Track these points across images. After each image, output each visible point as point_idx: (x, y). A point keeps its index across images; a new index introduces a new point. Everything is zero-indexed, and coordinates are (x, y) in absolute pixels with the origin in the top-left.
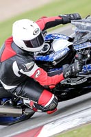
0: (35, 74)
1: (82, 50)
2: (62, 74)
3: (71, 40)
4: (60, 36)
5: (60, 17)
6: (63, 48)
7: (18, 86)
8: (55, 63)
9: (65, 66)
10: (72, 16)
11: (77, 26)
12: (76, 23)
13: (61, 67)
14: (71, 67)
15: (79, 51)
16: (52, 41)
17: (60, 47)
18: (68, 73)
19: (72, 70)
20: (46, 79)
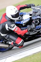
0: (15, 29)
1: (36, 19)
3: (31, 15)
4: (26, 13)
5: (26, 5)
6: (27, 18)
8: (24, 25)
10: (31, 5)
15: (34, 20)
16: (23, 15)
18: (30, 29)
19: (31, 28)
20: (20, 31)
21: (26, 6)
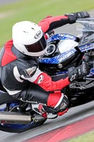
1: (89, 51)
2: (67, 78)
3: (78, 40)
4: (67, 36)
5: (66, 16)
6: (69, 49)
7: (23, 90)
8: (60, 66)
9: (70, 70)
10: (79, 15)
11: (85, 25)
12: (84, 22)
13: (67, 70)
14: (77, 70)
15: (85, 52)
16: (58, 41)
17: (67, 48)
18: (74, 77)
19: (78, 73)
20: (50, 84)
21: (67, 18)
